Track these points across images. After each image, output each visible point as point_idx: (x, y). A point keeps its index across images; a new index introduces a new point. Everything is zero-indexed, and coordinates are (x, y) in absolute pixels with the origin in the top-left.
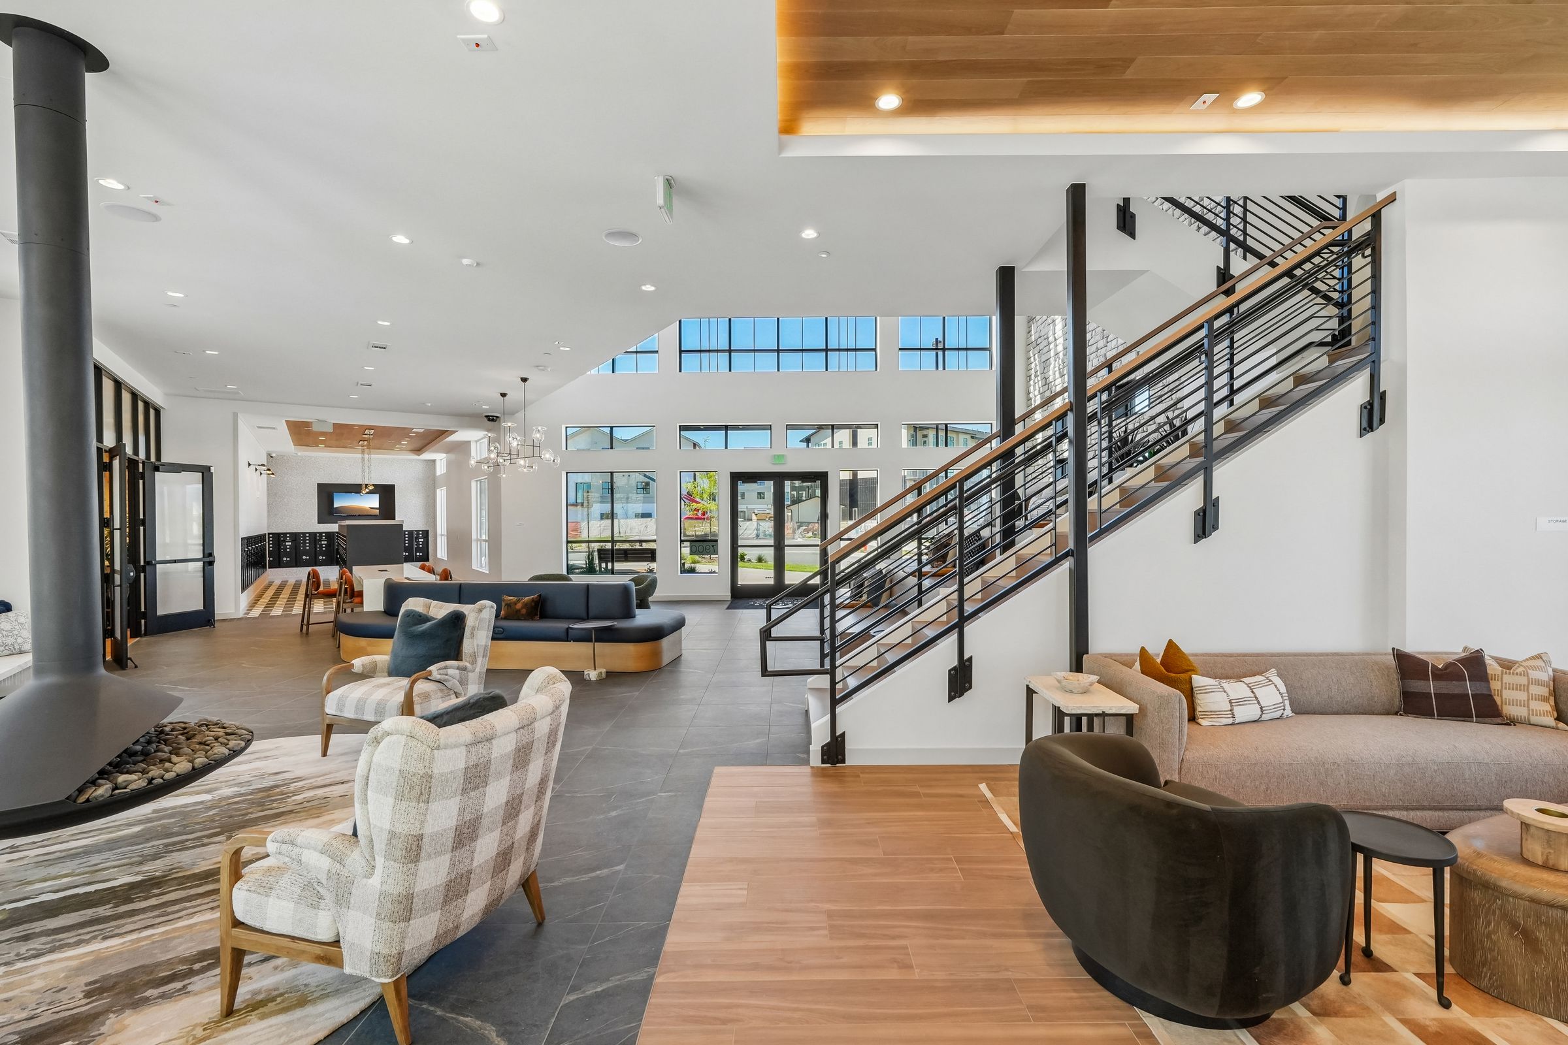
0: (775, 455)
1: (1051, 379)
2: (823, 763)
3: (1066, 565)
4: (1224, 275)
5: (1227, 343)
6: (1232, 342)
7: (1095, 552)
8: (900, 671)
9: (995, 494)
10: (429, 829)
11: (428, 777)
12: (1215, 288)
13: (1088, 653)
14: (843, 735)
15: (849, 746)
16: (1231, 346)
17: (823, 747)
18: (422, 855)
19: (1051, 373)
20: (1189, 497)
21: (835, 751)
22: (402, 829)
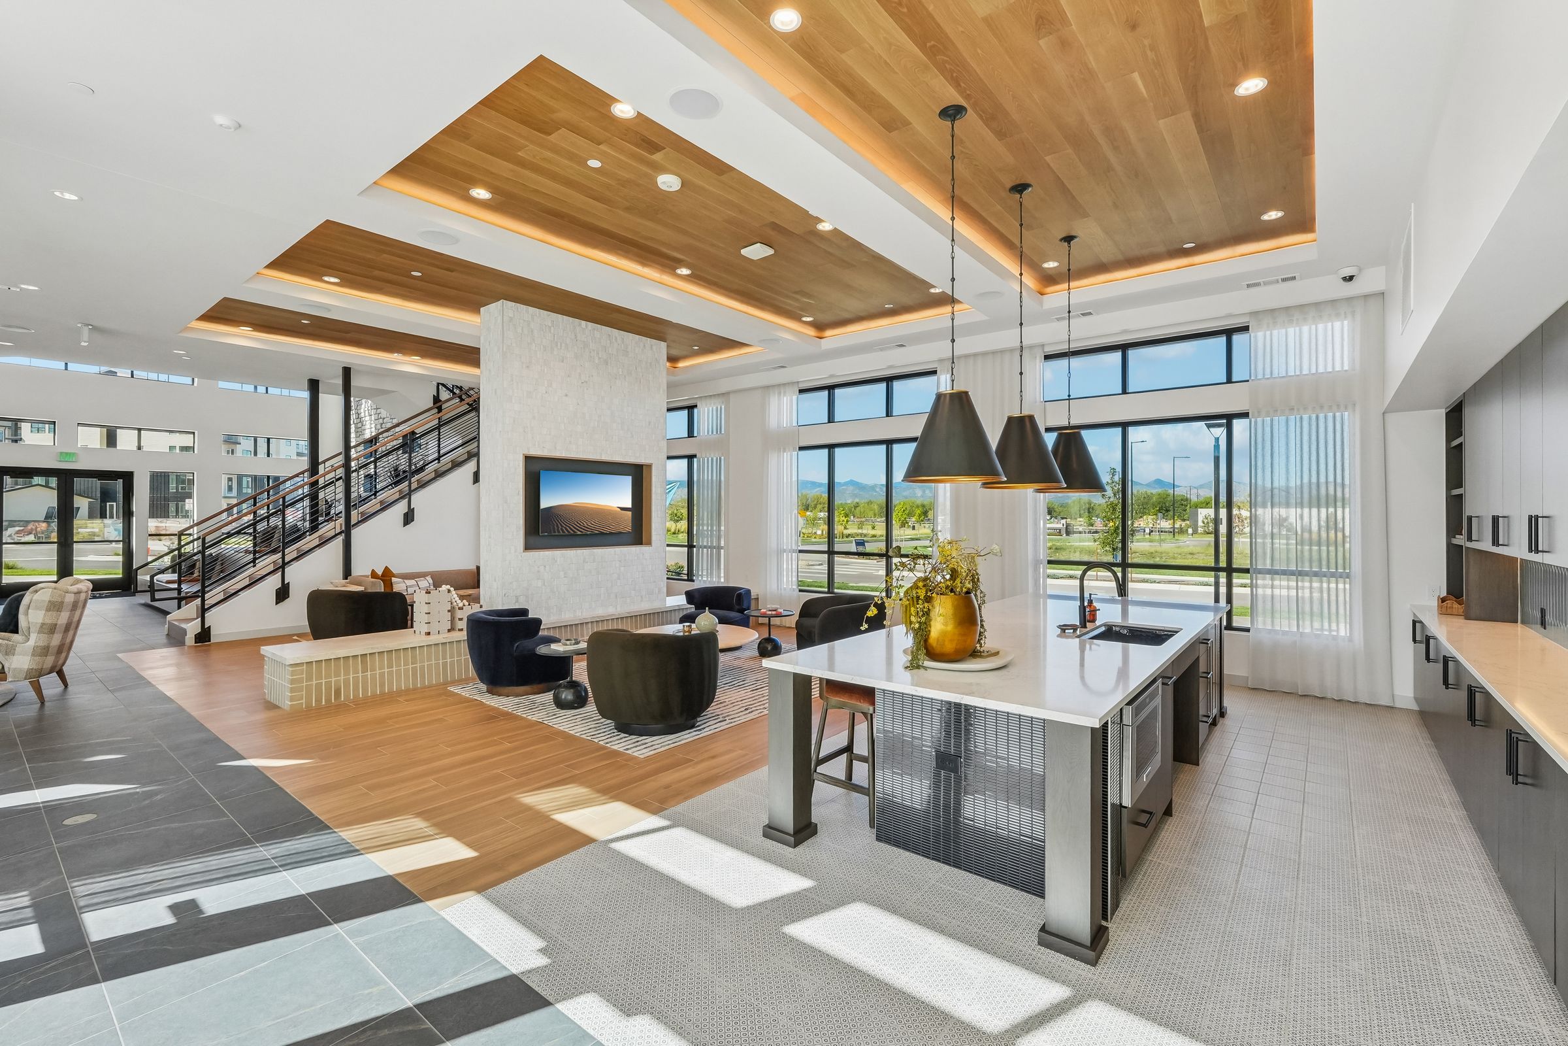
0: (61, 453)
1: (362, 415)
2: (195, 643)
3: (341, 538)
4: (436, 399)
5: (437, 433)
6: (439, 433)
7: (355, 532)
8: (242, 594)
9: (307, 502)
10: (59, 622)
11: (62, 603)
12: (432, 405)
13: (351, 575)
14: (209, 627)
15: (213, 632)
16: (439, 434)
17: (195, 635)
18: (56, 632)
19: (362, 411)
20: (402, 507)
21: (204, 636)
22: (48, 621)
